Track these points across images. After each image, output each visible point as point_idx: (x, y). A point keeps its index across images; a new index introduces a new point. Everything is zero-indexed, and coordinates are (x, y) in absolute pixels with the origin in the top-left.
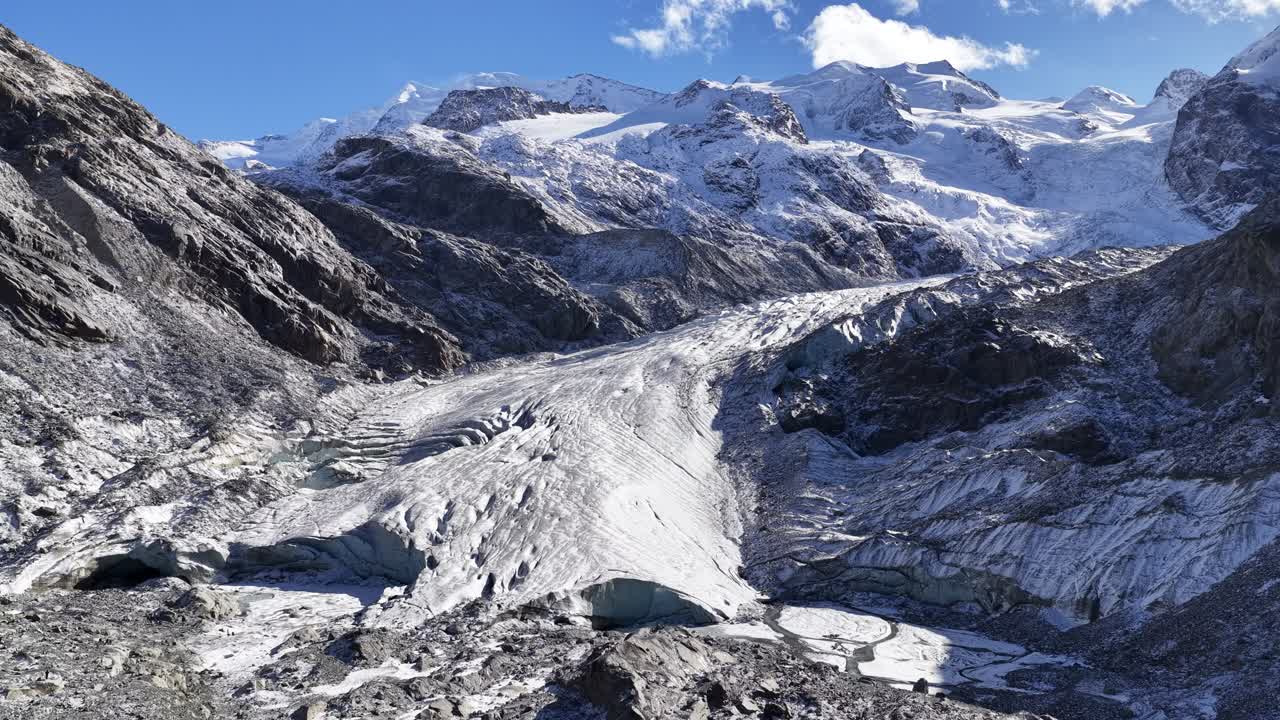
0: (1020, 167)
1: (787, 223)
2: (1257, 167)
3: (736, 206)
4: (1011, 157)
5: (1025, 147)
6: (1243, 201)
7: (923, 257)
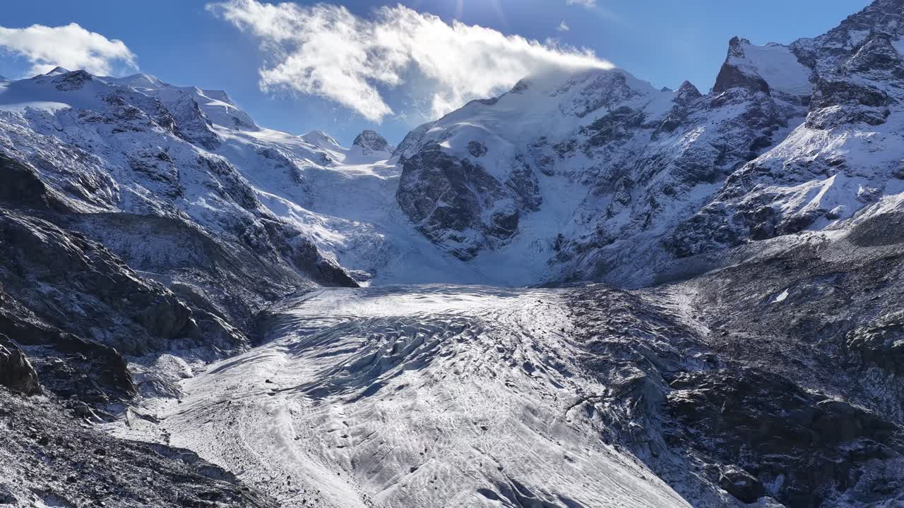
0: (300, 182)
1: (216, 214)
2: (458, 208)
3: (168, 194)
4: (294, 173)
5: (301, 167)
6: (449, 227)
7: (294, 249)
